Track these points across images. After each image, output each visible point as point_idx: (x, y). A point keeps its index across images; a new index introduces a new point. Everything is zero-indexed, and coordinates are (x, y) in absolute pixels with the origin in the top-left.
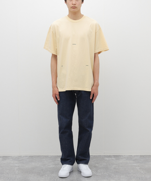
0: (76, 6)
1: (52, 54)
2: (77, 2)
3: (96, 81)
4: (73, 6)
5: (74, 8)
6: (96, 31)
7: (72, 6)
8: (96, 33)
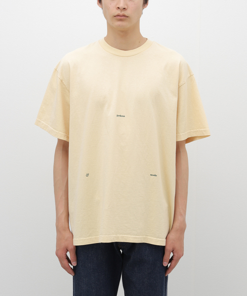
0: (126, 13)
1: (59, 140)
2: (130, 3)
3: (179, 218)
4: (118, 12)
5: (121, 20)
6: (182, 83)
7: (116, 14)
8: (179, 87)
